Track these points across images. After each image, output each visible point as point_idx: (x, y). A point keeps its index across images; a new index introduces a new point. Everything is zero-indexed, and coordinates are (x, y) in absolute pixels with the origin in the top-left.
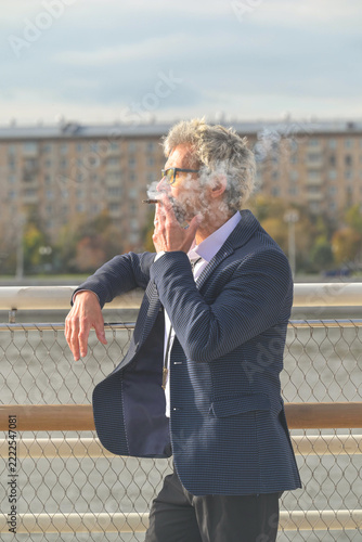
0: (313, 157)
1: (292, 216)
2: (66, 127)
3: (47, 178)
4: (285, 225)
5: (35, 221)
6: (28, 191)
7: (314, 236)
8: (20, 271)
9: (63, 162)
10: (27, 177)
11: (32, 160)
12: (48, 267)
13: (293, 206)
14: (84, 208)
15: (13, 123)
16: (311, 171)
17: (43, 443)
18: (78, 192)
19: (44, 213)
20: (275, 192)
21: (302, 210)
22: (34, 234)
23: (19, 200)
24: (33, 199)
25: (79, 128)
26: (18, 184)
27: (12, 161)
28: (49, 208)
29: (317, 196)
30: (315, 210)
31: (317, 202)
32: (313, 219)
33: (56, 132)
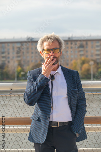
0: (97, 46)
1: (92, 63)
2: (28, 39)
3: (23, 53)
4: (90, 65)
5: (20, 65)
6: (18, 57)
7: (98, 68)
8: (16, 79)
9: (28, 48)
10: (18, 53)
11: (19, 48)
12: (24, 78)
13: (92, 60)
14: (34, 61)
15: (14, 38)
16: (97, 50)
17: (20, 129)
18: (32, 57)
19: (22, 63)
20: (87, 56)
21: (95, 61)
22: (20, 68)
23: (15, 59)
24: (19, 59)
25: (32, 39)
26: (15, 55)
27: (13, 48)
28: (24, 61)
29: (99, 57)
30: (98, 61)
31: (99, 59)
32: (98, 64)
33: (26, 40)
